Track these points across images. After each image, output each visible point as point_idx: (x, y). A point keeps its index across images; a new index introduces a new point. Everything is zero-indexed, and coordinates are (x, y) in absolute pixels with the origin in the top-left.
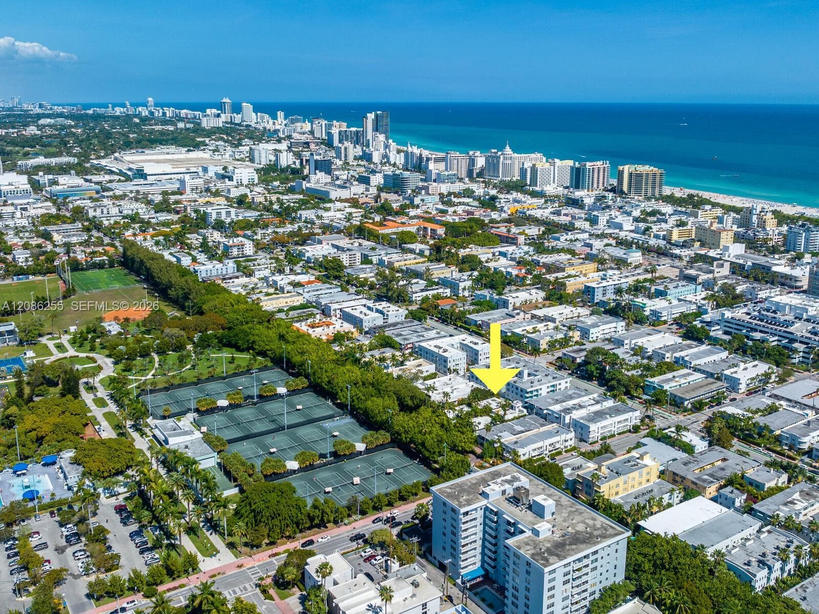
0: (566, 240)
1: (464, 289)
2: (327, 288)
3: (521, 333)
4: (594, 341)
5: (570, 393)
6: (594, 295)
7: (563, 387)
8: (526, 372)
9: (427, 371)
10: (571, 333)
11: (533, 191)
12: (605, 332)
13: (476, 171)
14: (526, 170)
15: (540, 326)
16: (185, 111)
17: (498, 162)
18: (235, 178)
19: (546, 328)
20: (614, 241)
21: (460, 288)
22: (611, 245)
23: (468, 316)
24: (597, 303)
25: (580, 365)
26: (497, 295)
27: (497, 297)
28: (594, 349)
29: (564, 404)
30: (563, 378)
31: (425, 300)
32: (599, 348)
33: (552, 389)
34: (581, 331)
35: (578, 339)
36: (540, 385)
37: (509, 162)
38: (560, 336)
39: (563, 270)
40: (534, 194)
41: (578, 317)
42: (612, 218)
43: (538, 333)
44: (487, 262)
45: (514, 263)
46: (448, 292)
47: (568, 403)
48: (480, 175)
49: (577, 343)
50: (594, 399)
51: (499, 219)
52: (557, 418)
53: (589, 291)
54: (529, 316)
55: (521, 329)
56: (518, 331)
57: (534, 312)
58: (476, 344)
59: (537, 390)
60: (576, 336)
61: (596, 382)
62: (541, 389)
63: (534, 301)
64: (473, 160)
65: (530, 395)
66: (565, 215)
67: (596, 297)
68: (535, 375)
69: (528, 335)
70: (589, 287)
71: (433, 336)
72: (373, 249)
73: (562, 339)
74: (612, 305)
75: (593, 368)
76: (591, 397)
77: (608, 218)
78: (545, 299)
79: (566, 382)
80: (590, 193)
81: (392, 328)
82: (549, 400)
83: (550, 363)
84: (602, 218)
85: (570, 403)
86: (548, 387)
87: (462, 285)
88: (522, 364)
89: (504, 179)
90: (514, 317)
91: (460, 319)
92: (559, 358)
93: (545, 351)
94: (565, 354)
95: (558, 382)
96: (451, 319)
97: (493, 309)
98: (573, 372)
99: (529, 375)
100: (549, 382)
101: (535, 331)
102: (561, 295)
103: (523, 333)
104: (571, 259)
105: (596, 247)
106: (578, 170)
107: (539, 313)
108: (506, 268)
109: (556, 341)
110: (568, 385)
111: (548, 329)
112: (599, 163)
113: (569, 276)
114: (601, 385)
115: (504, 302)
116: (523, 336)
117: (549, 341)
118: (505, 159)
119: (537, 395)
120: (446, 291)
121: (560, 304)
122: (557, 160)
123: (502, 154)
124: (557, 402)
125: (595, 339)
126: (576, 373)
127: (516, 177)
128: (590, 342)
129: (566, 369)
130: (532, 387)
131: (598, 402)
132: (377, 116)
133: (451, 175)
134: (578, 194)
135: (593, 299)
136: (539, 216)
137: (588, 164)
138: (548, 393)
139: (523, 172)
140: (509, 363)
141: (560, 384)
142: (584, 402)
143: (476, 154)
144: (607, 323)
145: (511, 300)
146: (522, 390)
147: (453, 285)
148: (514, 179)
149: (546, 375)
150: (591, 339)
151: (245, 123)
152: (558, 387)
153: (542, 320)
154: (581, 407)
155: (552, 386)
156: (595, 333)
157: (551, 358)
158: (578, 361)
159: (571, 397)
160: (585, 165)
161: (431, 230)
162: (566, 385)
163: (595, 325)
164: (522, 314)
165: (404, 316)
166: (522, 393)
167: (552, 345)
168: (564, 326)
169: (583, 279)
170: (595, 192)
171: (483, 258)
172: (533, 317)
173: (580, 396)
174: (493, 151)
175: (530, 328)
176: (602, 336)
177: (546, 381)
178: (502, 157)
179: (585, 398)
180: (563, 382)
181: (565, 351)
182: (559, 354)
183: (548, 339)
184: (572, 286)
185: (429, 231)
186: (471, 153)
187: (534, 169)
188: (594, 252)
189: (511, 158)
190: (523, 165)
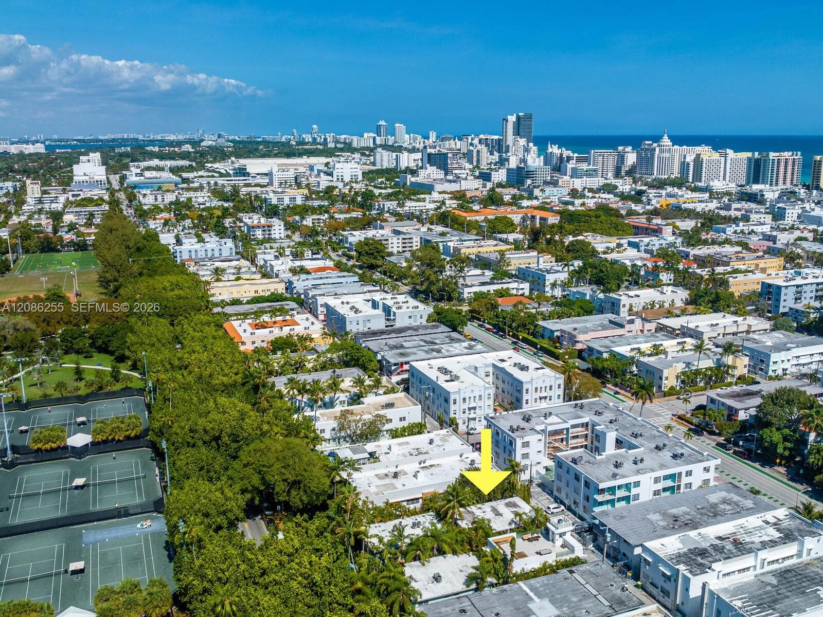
0: (735, 232)
1: (554, 285)
2: (339, 277)
3: (628, 355)
4: (778, 378)
5: (714, 498)
6: (778, 300)
7: (696, 480)
8: (611, 437)
9: (402, 419)
10: (729, 360)
11: (695, 186)
12: (802, 361)
13: (625, 169)
14: (688, 164)
15: (670, 344)
16: (345, 136)
17: (653, 155)
18: (335, 174)
19: (680, 347)
20: (812, 234)
21: (547, 283)
22: (806, 239)
23: (541, 323)
24: (784, 314)
25: (745, 426)
26: (603, 292)
27: (601, 296)
28: (780, 393)
29: (693, 534)
30: (697, 458)
31: (479, 296)
32: (791, 390)
33: (669, 483)
34: (752, 358)
35: (745, 371)
36: (638, 472)
37: (667, 155)
38: (706, 363)
39: (727, 264)
40: (695, 189)
41: (748, 332)
42: (806, 211)
43: (663, 356)
44: (605, 253)
45: (649, 256)
46: (526, 286)
47: (703, 531)
48: (630, 173)
49: (741, 379)
50: (776, 525)
51: (641, 212)
52: (668, 578)
53: (770, 292)
54: (652, 326)
55: (628, 348)
56: (624, 350)
57: (664, 321)
58: (524, 368)
59: (628, 487)
60: (741, 365)
61: (782, 470)
62: (637, 484)
63: (667, 305)
64: (623, 157)
65: (607, 497)
66: (735, 209)
67: (782, 304)
68: (632, 447)
69: (642, 359)
70: (770, 286)
71: (457, 352)
72: (443, 234)
73: (710, 369)
74: (812, 316)
75: (777, 437)
76: (769, 516)
77: (800, 211)
78: (688, 303)
79: (707, 470)
80: (774, 188)
81: (393, 335)
82: (655, 517)
83: (680, 417)
84: (790, 211)
85: (713, 531)
86: (657, 480)
87: (550, 279)
88: (609, 416)
89: (660, 177)
90: (622, 326)
91: (524, 325)
92: (701, 407)
93: (672, 392)
94: (713, 401)
95: (683, 469)
96: (510, 326)
97: (589, 313)
98: (728, 440)
99: (619, 443)
100: (662, 466)
101: (657, 351)
102: (717, 295)
103: (632, 354)
104: (741, 252)
105: (782, 241)
106: (757, 162)
107: (674, 323)
108: (632, 260)
109: (697, 372)
110: (711, 475)
111: (683, 350)
112: (787, 154)
113: (736, 271)
114: (795, 477)
115: (613, 304)
116: (632, 361)
117: (683, 373)
118: (661, 151)
119: (627, 499)
120: (522, 286)
121: (715, 311)
122: (730, 152)
123: (659, 146)
124: (678, 524)
125: (780, 372)
126: (736, 444)
127: (676, 174)
128: (771, 378)
129: (712, 433)
130: (614, 476)
131: (788, 537)
132: (518, 118)
133: (590, 170)
134: (756, 187)
135: (778, 307)
136: (699, 209)
137: (772, 155)
138: (656, 493)
139: (684, 166)
140: (580, 413)
141: (689, 473)
142: (749, 533)
143: (627, 150)
144: (805, 344)
145: (624, 300)
146: (587, 484)
147: (536, 279)
148: (673, 176)
149: (658, 448)
150: (770, 373)
151: (397, 145)
152: (685, 480)
153: (677, 335)
154: (740, 547)
155: (666, 478)
156: (780, 362)
157: (685, 408)
158: (742, 416)
159: (714, 514)
160: (768, 156)
161: (541, 219)
162: (707, 476)
163: (780, 348)
164: (638, 322)
165: (425, 317)
166: (588, 492)
167: (689, 380)
168: (717, 346)
169: (759, 276)
170: (781, 186)
171: (600, 248)
172: (661, 328)
173: (740, 511)
174: (647, 142)
175: (646, 347)
176: (794, 370)
177: (655, 464)
178: (657, 149)
179: (753, 521)
180: (697, 468)
181: (712, 393)
182: (699, 399)
183: (680, 367)
184: (740, 285)
185: (538, 221)
186: (620, 148)
187: (698, 161)
188: (779, 245)
189: (669, 151)
190: (685, 158)
